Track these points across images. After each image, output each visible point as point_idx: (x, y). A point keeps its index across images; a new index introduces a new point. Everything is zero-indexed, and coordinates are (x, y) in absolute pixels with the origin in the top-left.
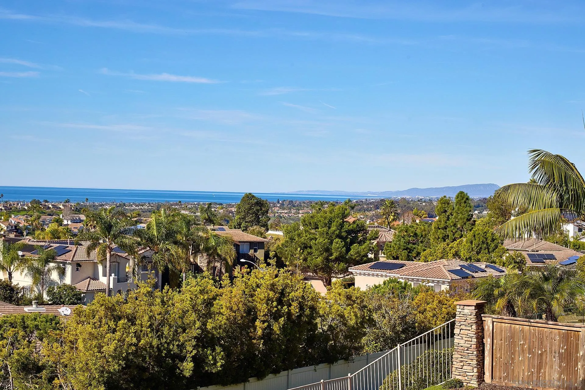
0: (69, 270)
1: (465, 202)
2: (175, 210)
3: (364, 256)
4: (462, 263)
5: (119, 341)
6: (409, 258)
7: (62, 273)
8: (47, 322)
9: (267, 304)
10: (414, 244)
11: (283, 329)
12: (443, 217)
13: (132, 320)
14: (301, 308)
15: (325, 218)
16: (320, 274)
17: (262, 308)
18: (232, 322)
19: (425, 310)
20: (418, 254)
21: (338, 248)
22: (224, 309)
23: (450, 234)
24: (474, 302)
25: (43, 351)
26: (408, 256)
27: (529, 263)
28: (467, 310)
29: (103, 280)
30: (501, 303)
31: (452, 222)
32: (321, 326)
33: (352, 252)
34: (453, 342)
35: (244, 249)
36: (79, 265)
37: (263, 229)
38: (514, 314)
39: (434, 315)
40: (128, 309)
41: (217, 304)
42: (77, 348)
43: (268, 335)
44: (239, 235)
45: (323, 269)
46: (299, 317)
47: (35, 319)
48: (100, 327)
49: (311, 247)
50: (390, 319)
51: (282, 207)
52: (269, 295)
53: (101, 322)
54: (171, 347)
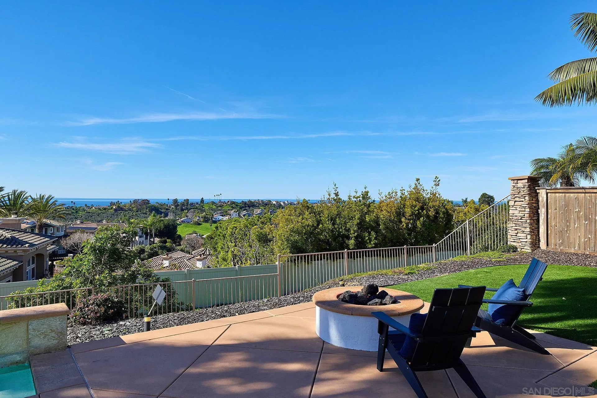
14: (437, 213)
28: (520, 184)
46: (435, 218)
54: (341, 230)
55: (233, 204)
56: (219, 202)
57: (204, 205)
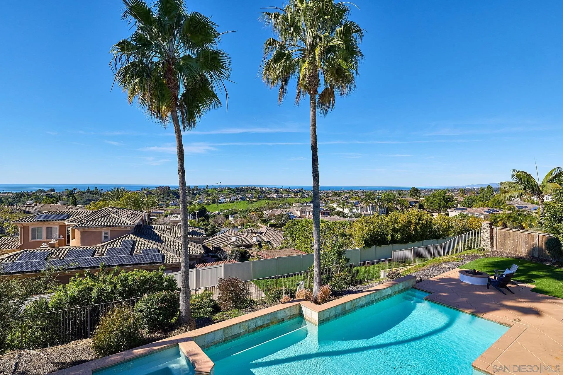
0: (359, 208)
1: (490, 189)
2: (391, 192)
3: (453, 206)
4: (489, 209)
5: (368, 229)
6: (469, 207)
7: (358, 210)
8: (348, 223)
9: (415, 220)
10: (471, 202)
11: (421, 228)
12: (482, 194)
13: (372, 223)
14: (427, 222)
15: (439, 194)
16: (437, 211)
17: (413, 222)
18: (403, 225)
19: (473, 224)
20: (473, 205)
21: (443, 203)
22: (401, 221)
23: (485, 199)
24: (489, 222)
25: (347, 231)
26: (469, 206)
27: (517, 209)
28: (486, 225)
29: (369, 212)
30: (500, 223)
31: (486, 195)
32: (434, 228)
33: (448, 205)
34: (481, 235)
35: (412, 203)
36: (362, 207)
37: (418, 198)
38: (506, 227)
39: (476, 226)
40: (371, 220)
41: (398, 220)
42: (356, 231)
43: (415, 229)
44: (410, 199)
45: (438, 210)
46: (426, 224)
47: (345, 222)
48: (362, 225)
49: (434, 203)
50: (459, 226)
51: (425, 191)
52: (415, 217)
53: (363, 223)
54: (384, 232)
55: (230, 190)
56: (219, 188)
57: (209, 190)
